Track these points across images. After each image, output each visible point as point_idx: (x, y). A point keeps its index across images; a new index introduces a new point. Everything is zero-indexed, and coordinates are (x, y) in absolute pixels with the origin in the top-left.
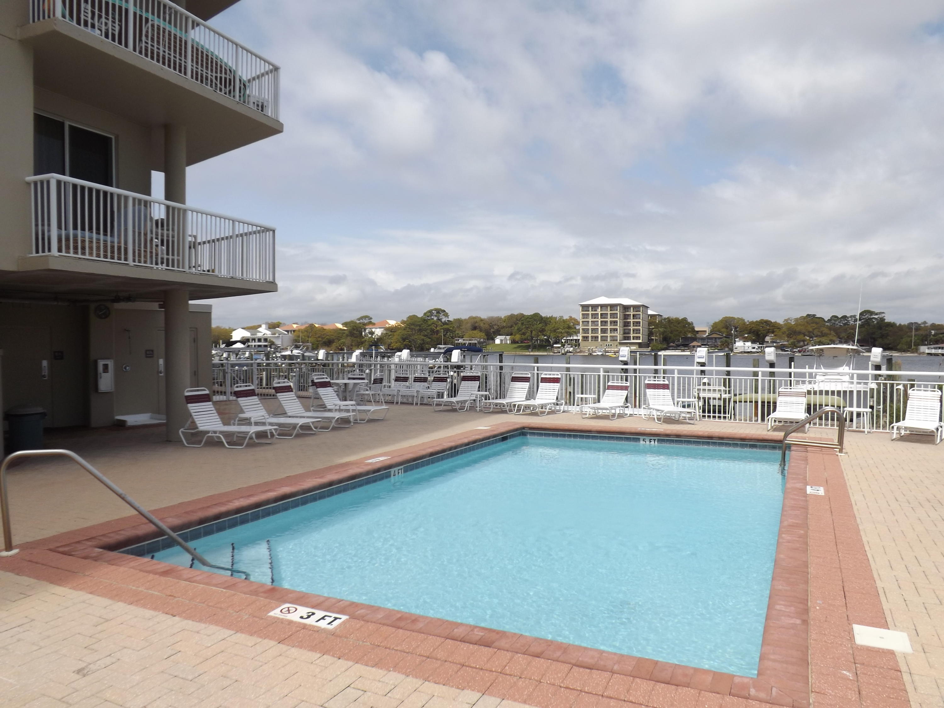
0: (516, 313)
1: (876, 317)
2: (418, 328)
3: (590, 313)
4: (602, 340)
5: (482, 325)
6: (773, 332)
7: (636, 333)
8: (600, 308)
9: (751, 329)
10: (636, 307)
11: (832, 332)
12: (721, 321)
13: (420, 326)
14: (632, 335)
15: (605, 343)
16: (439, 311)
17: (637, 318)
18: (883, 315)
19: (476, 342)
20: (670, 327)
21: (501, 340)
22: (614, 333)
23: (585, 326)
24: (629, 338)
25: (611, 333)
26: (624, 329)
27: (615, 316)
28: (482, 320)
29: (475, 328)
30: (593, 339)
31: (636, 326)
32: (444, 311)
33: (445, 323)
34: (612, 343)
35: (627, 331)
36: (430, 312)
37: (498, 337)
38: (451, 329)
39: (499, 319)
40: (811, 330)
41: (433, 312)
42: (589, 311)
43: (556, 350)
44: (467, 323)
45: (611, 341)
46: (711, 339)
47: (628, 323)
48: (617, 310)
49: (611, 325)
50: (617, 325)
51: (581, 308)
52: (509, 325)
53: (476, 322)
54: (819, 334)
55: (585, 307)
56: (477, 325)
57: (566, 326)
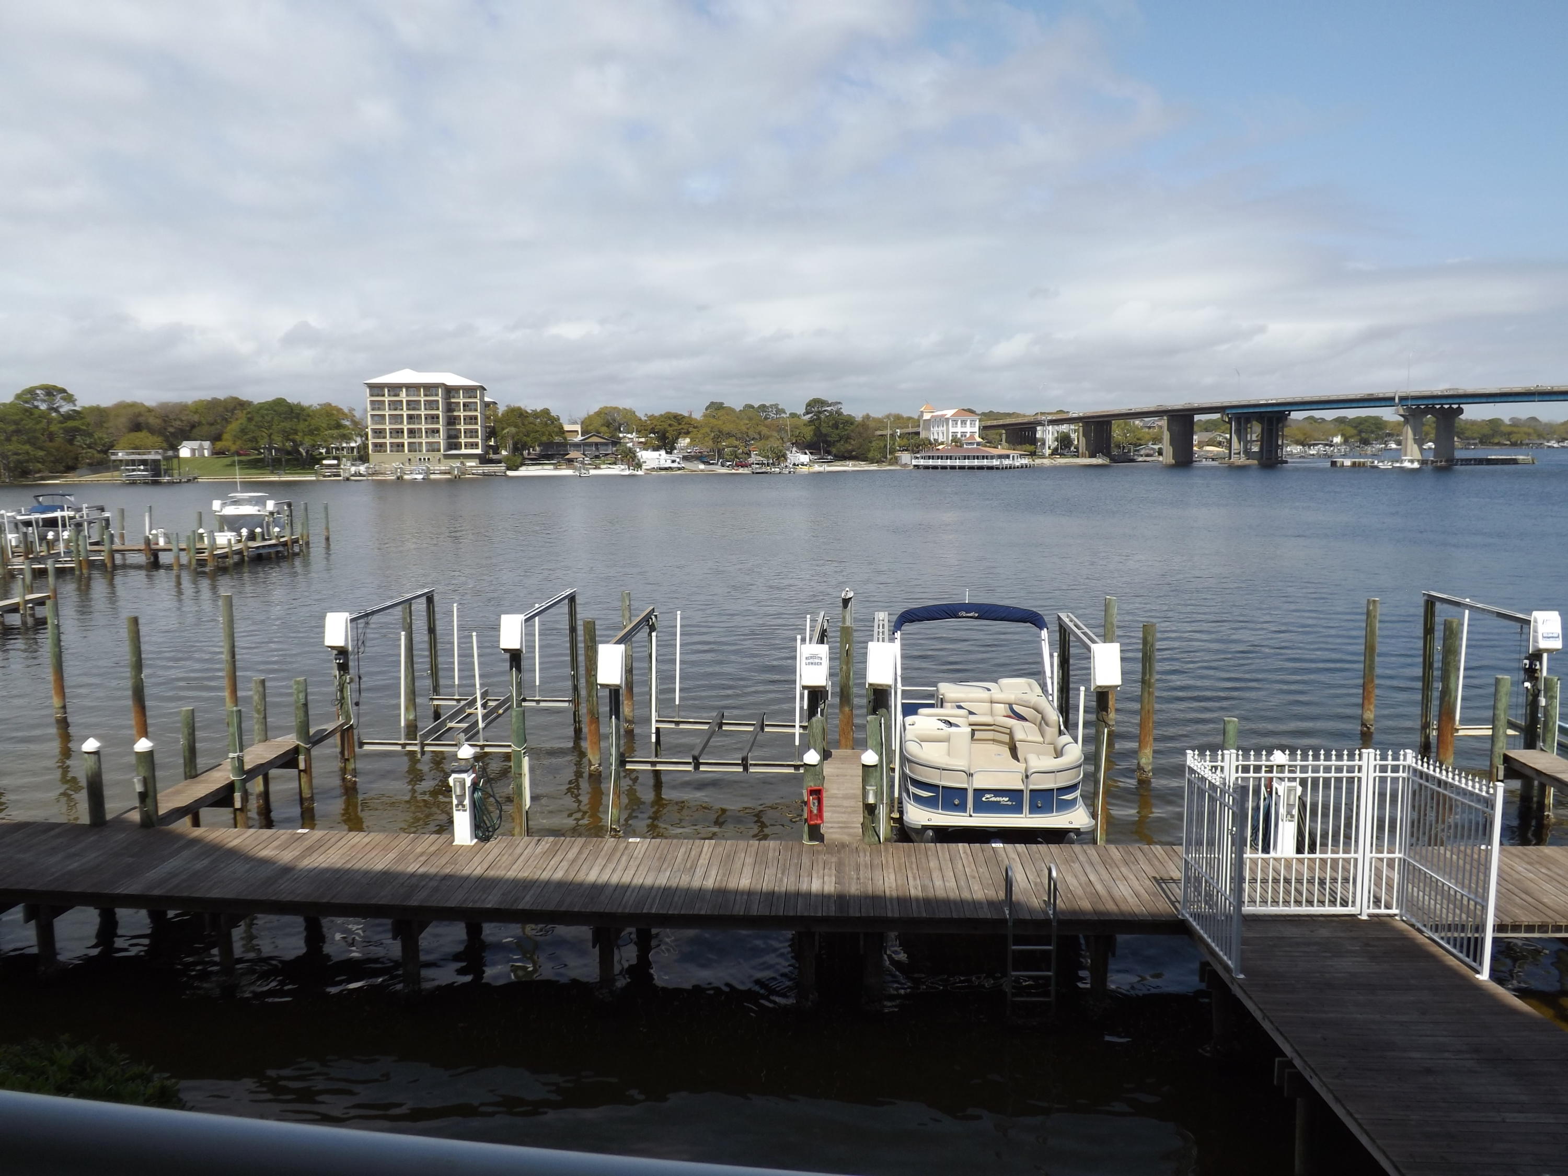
0: (221, 395)
1: (829, 409)
2: (13, 428)
3: (387, 399)
4: (410, 451)
5: (152, 420)
6: (687, 433)
7: (471, 437)
8: (404, 390)
9: (653, 428)
10: (470, 391)
11: (775, 434)
12: (598, 414)
13: (16, 423)
14: (463, 440)
15: (418, 455)
16: (51, 391)
17: (470, 410)
18: (840, 406)
19: (159, 457)
20: (523, 425)
21: (193, 450)
22: (434, 437)
23: (377, 424)
24: (457, 446)
25: (427, 437)
26: (449, 430)
27: (434, 406)
28: (150, 410)
29: (137, 427)
30: (394, 449)
31: (470, 424)
32: (64, 391)
33: (68, 417)
34: (431, 455)
35: (453, 433)
36: (31, 392)
37: (185, 443)
38: (84, 428)
39: (183, 407)
40: (744, 429)
41: (38, 392)
42: (384, 395)
43: (327, 472)
44: (117, 416)
45: (428, 451)
46: (590, 444)
47: (455, 419)
48: (437, 395)
49: (426, 423)
50: (438, 423)
51: (368, 390)
52: (211, 419)
53: (140, 415)
54: (757, 436)
55: (376, 389)
56: (141, 419)
57: (333, 423)
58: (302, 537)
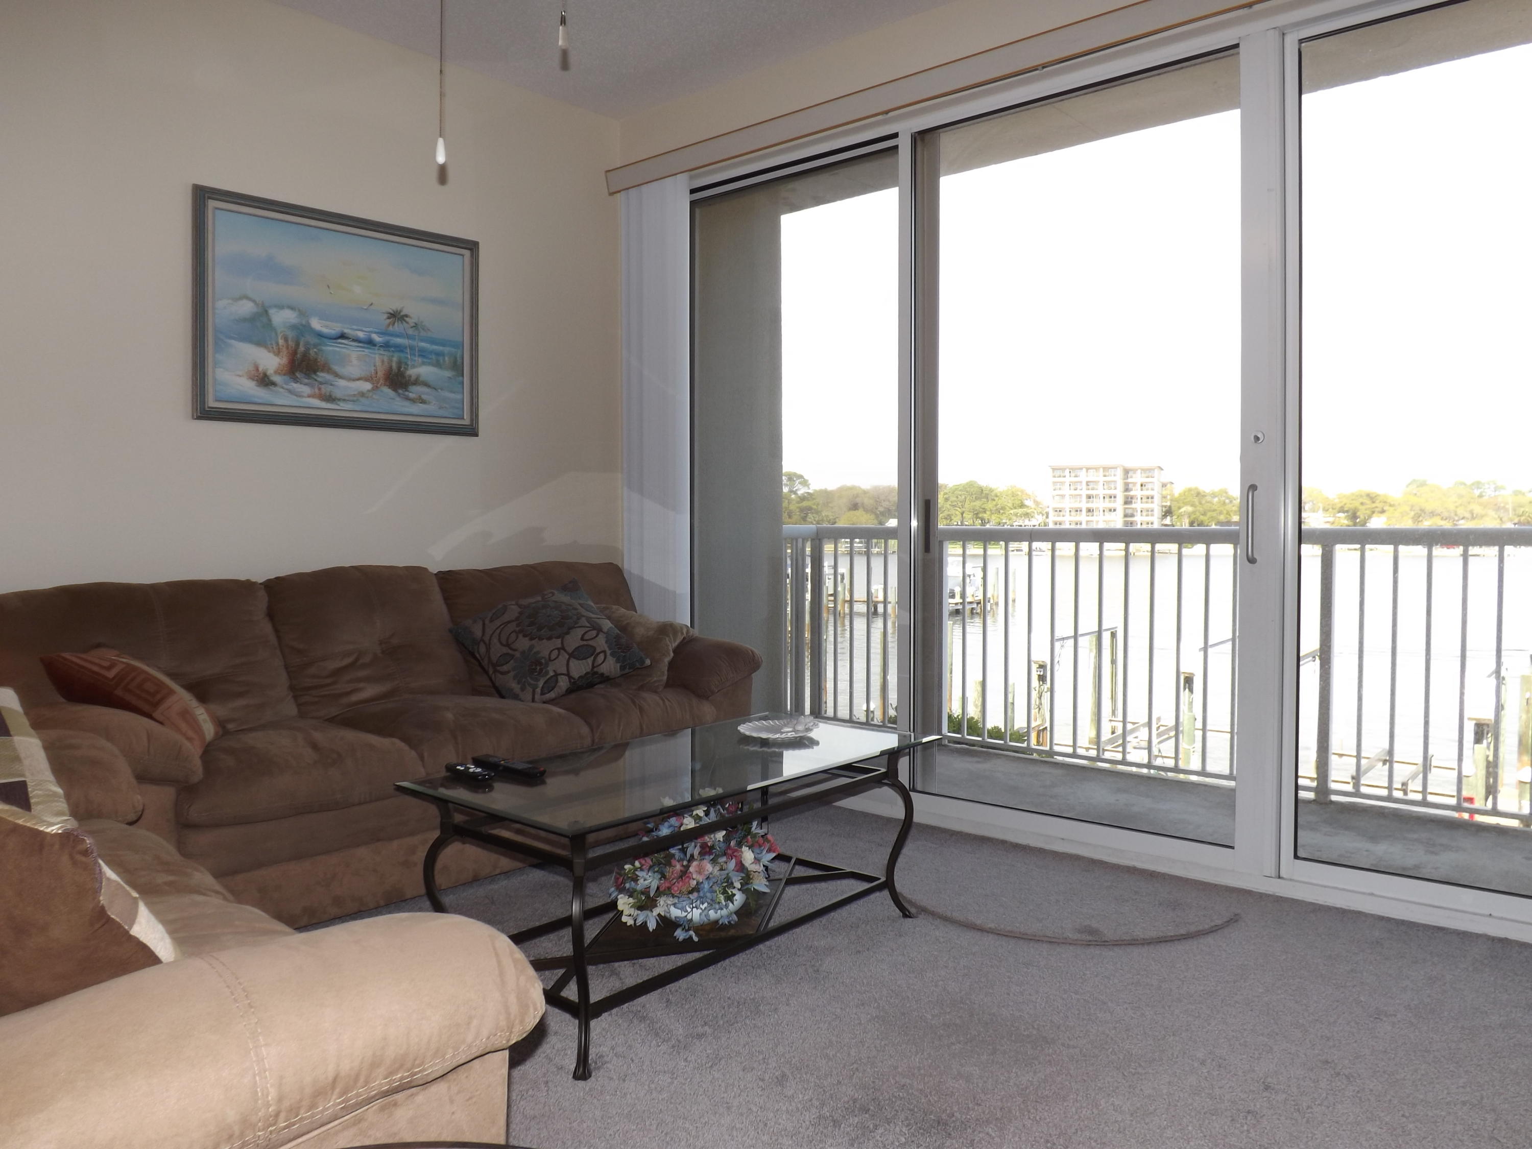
3: (1068, 479)
5: (866, 501)
8: (1084, 471)
9: (1342, 507)
10: (1148, 471)
11: (1492, 513)
16: (792, 477)
17: (1147, 490)
20: (1201, 504)
22: (1110, 515)
23: (1057, 502)
24: (1132, 524)
25: (1104, 515)
26: (1125, 509)
27: (1113, 486)
28: (865, 492)
29: (854, 506)
32: (801, 477)
33: (803, 498)
35: (1129, 512)
37: (891, 519)
38: (815, 506)
39: (891, 490)
41: (783, 477)
42: (1065, 477)
44: (840, 497)
47: (1132, 498)
48: (1115, 476)
49: (1104, 502)
50: (1115, 502)
51: (1050, 472)
53: (857, 496)
54: (1468, 515)
55: (1057, 471)
56: (858, 500)
57: (1018, 502)
58: (993, 596)
